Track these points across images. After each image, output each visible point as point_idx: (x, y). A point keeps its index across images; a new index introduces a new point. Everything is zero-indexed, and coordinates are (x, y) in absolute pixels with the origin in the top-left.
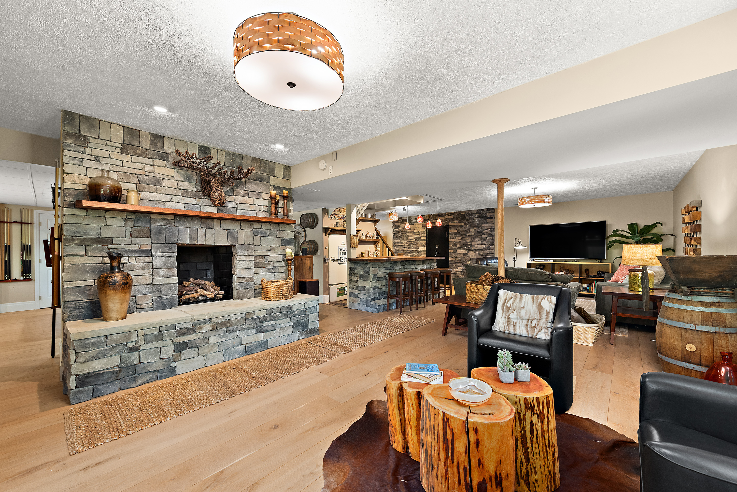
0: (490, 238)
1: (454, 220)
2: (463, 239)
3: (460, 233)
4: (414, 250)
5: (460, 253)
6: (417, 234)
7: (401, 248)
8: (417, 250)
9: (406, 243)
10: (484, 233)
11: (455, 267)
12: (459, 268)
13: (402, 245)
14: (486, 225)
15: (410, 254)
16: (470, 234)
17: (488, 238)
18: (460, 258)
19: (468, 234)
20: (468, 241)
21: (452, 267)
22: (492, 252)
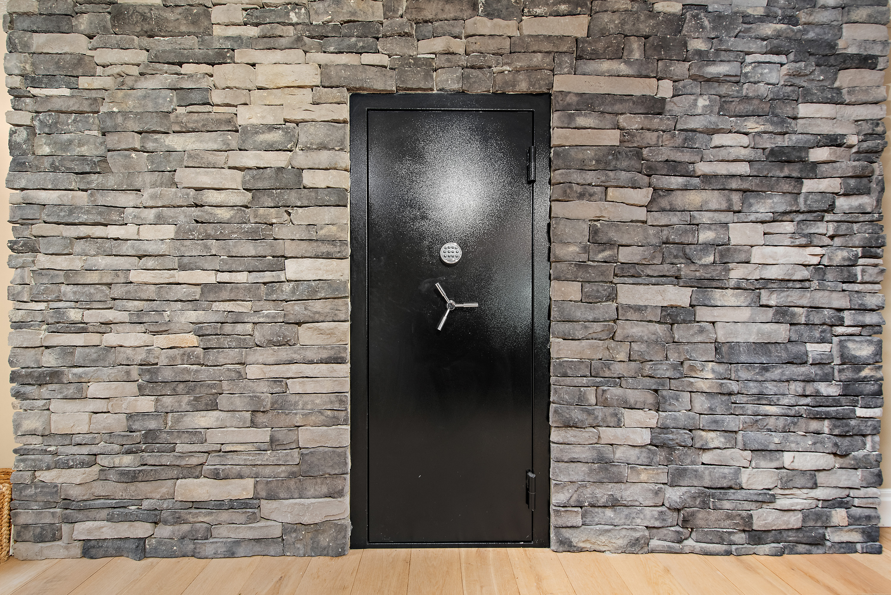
0: (855, 201)
1: (595, 56)
2: (664, 203)
3: (638, 153)
4: (242, 277)
5: (639, 309)
6: (270, 148)
7: (103, 261)
8: (268, 276)
9: (160, 221)
10: (815, 164)
11: (600, 412)
12: (629, 416)
13: (113, 231)
14: (828, 110)
15: (193, 316)
16: (722, 169)
17: (842, 203)
18: (640, 340)
19: (703, 168)
20: (705, 218)
21: (577, 414)
22: (871, 301)
